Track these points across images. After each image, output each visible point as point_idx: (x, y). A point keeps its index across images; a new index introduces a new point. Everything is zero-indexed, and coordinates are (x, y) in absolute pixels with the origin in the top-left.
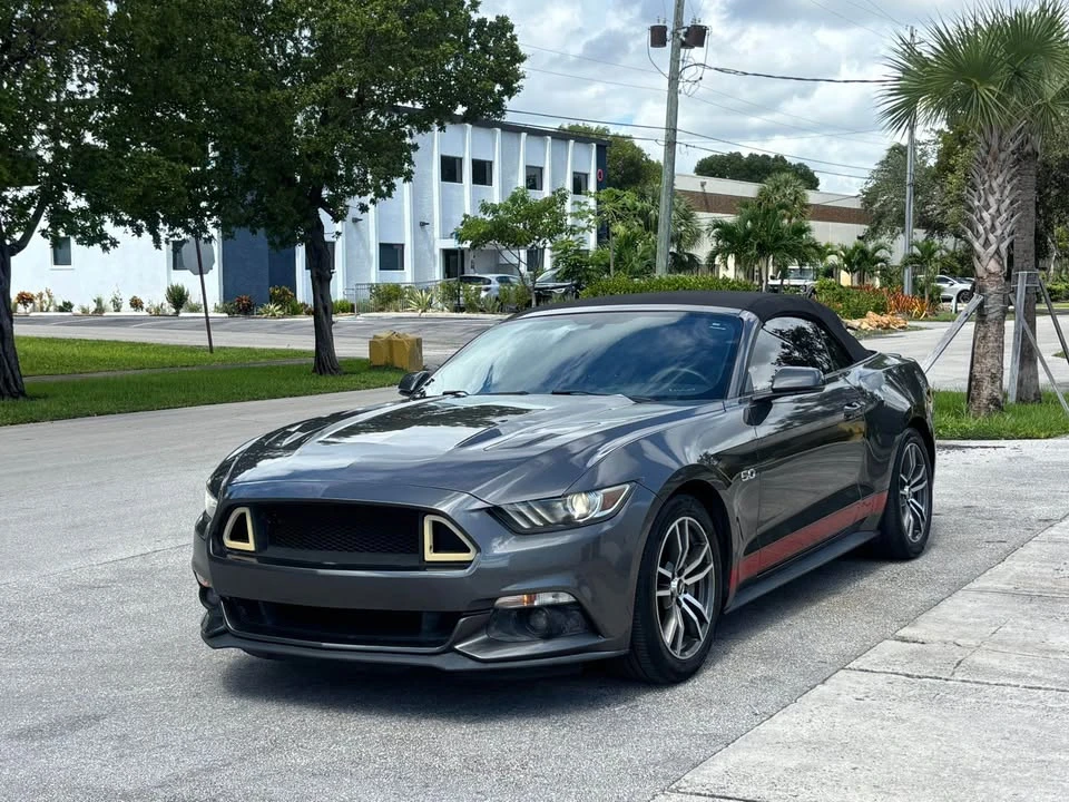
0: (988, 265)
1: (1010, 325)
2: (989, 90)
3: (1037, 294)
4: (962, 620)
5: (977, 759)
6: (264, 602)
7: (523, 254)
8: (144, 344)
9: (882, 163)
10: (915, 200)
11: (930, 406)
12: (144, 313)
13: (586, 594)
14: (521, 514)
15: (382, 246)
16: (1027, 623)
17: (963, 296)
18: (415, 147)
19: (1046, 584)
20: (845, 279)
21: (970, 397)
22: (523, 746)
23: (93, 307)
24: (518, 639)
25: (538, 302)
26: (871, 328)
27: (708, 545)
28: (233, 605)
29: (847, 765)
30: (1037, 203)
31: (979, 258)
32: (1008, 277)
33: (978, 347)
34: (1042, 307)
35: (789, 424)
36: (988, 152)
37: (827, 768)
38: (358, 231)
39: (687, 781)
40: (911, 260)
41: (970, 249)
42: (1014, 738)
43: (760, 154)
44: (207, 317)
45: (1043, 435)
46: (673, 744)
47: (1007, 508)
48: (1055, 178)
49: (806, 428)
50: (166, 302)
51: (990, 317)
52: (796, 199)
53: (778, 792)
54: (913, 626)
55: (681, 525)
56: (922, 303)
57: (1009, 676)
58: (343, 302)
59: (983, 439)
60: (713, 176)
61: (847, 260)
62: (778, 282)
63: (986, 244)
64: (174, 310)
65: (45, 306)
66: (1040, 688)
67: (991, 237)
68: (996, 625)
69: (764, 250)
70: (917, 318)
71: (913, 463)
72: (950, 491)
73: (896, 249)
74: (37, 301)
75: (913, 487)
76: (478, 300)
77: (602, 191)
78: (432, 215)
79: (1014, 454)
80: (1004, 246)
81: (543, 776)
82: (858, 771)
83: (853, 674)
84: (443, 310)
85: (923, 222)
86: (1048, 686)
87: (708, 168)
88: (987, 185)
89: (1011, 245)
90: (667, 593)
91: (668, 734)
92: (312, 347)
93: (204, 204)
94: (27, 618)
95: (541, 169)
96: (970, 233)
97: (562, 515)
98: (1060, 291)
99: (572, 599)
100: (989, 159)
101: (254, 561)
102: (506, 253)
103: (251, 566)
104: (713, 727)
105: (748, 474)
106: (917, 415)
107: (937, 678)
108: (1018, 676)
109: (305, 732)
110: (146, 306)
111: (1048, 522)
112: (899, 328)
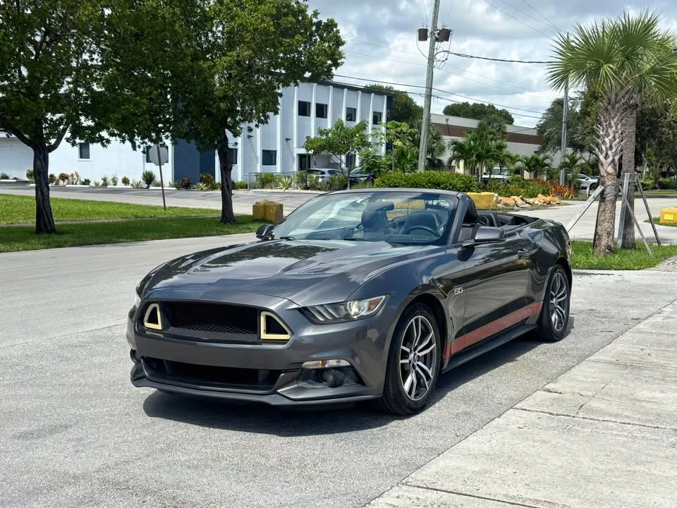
0: (607, 168)
1: (619, 204)
2: (609, 67)
3: (635, 186)
4: (584, 379)
5: (590, 469)
6: (167, 361)
7: (343, 157)
8: (128, 204)
9: (549, 110)
10: (568, 131)
11: (570, 251)
12: (129, 187)
13: (357, 361)
14: (319, 312)
15: (264, 151)
16: (623, 382)
17: (593, 187)
18: (281, 95)
19: (636, 358)
20: (527, 175)
21: (594, 245)
22: (316, 452)
23: (101, 182)
24: (315, 387)
25: (351, 184)
26: (540, 204)
27: (433, 332)
28: (149, 362)
29: (510, 470)
30: (636, 134)
31: (602, 165)
32: (619, 176)
33: (601, 216)
34: (638, 193)
35: (488, 260)
36: (609, 104)
37: (498, 472)
38: (251, 142)
39: (412, 478)
40: (564, 165)
41: (598, 160)
42: (613, 455)
43: (480, 103)
44: (163, 190)
45: (636, 268)
46: (405, 453)
47: (614, 311)
48: (647, 120)
49: (497, 263)
50: (142, 181)
51: (608, 199)
52: (500, 129)
53: (468, 487)
54: (555, 382)
55: (417, 321)
56: (570, 190)
57: (611, 415)
58: (241, 183)
59: (601, 269)
60: (453, 115)
61: (527, 164)
62: (488, 176)
63: (607, 156)
64: (146, 185)
65: (75, 182)
66: (629, 424)
67: (610, 152)
68: (604, 383)
69: (480, 158)
70: (567, 198)
71: (558, 285)
72: (581, 300)
73: (556, 158)
74: (70, 178)
75: (558, 298)
76: (317, 183)
77: (389, 122)
78: (293, 135)
79: (619, 278)
80: (617, 158)
81: (326, 472)
82: (516, 474)
83: (517, 412)
84: (297, 189)
85: (572, 144)
86: (634, 422)
87: (452, 111)
88: (607, 123)
89: (621, 158)
90: (407, 361)
91: (404, 447)
92: (220, 208)
93: (160, 125)
94: (35, 364)
95: (355, 110)
96: (597, 150)
97: (343, 313)
98: (648, 185)
99: (348, 364)
100: (610, 107)
101: (161, 336)
102: (334, 157)
103: (159, 338)
104: (431, 444)
105: (458, 290)
106: (562, 256)
107: (567, 416)
108: (616, 416)
109: (187, 440)
110: (131, 182)
111: (638, 320)
112: (556, 204)
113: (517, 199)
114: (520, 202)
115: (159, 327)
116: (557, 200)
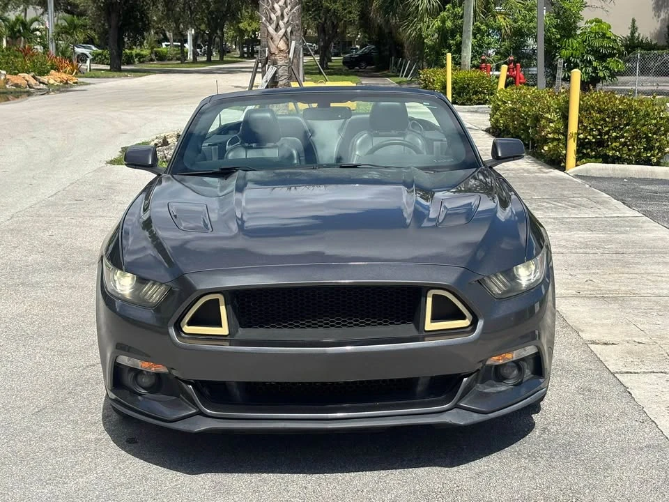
0: (278, 43)
14: (494, 283)
56: (72, 63)
63: (277, 28)
99: (537, 351)
101: (227, 344)
112: (74, 83)
113: (28, 77)
114: (32, 81)
115: (224, 330)
116: (74, 78)
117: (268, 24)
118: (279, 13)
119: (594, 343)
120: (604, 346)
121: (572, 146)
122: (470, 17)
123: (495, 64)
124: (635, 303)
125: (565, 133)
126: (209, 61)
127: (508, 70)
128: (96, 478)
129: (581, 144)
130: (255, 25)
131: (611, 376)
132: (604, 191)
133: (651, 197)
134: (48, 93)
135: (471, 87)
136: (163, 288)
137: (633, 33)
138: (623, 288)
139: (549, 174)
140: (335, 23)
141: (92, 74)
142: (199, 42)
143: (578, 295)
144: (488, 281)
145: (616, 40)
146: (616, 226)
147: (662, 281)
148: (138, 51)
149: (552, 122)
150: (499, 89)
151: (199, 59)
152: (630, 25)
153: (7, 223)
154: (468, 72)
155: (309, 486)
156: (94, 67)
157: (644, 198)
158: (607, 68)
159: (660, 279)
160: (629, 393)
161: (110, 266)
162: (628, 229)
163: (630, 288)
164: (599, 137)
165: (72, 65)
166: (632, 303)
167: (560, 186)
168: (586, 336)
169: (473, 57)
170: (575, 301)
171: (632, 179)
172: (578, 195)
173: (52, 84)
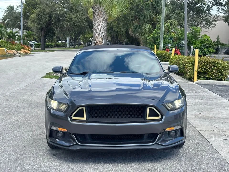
14: (168, 106)
31: (97, 38)
41: (95, 36)
67: (100, 33)
80: (103, 35)
88: (99, 20)
99: (181, 127)
112: (29, 53)
113: (14, 51)
114: (15, 52)
115: (85, 118)
116: (29, 52)
117: (96, 33)
118: (100, 29)
119: (201, 131)
120: (204, 132)
121: (196, 74)
122: (163, 33)
123: (171, 49)
124: (215, 120)
125: (193, 70)
126: (74, 47)
127: (175, 51)
128: (44, 164)
129: (199, 73)
130: (90, 36)
131: (206, 140)
132: (206, 88)
133: (222, 90)
134: (20, 56)
135: (163, 56)
136: (66, 106)
137: (218, 40)
138: (211, 116)
139: (188, 83)
140: (117, 35)
141: (35, 51)
142: (71, 41)
143: (196, 117)
144: (166, 105)
145: (211, 42)
146: (210, 98)
147: (223, 114)
148: (51, 44)
149: (189, 66)
150: (172, 56)
151: (71, 47)
152: (217, 37)
153: (10, 94)
154: (161, 51)
155: (110, 167)
156: (36, 48)
157: (219, 91)
158: (209, 51)
159: (223, 113)
160: (211, 144)
161: (50, 99)
162: (213, 99)
163: (213, 116)
164: (204, 71)
165: (29, 48)
166: (214, 120)
167: (192, 86)
168: (198, 129)
169: (164, 47)
170: (195, 119)
171: (215, 85)
172: (197, 89)
173: (22, 54)
